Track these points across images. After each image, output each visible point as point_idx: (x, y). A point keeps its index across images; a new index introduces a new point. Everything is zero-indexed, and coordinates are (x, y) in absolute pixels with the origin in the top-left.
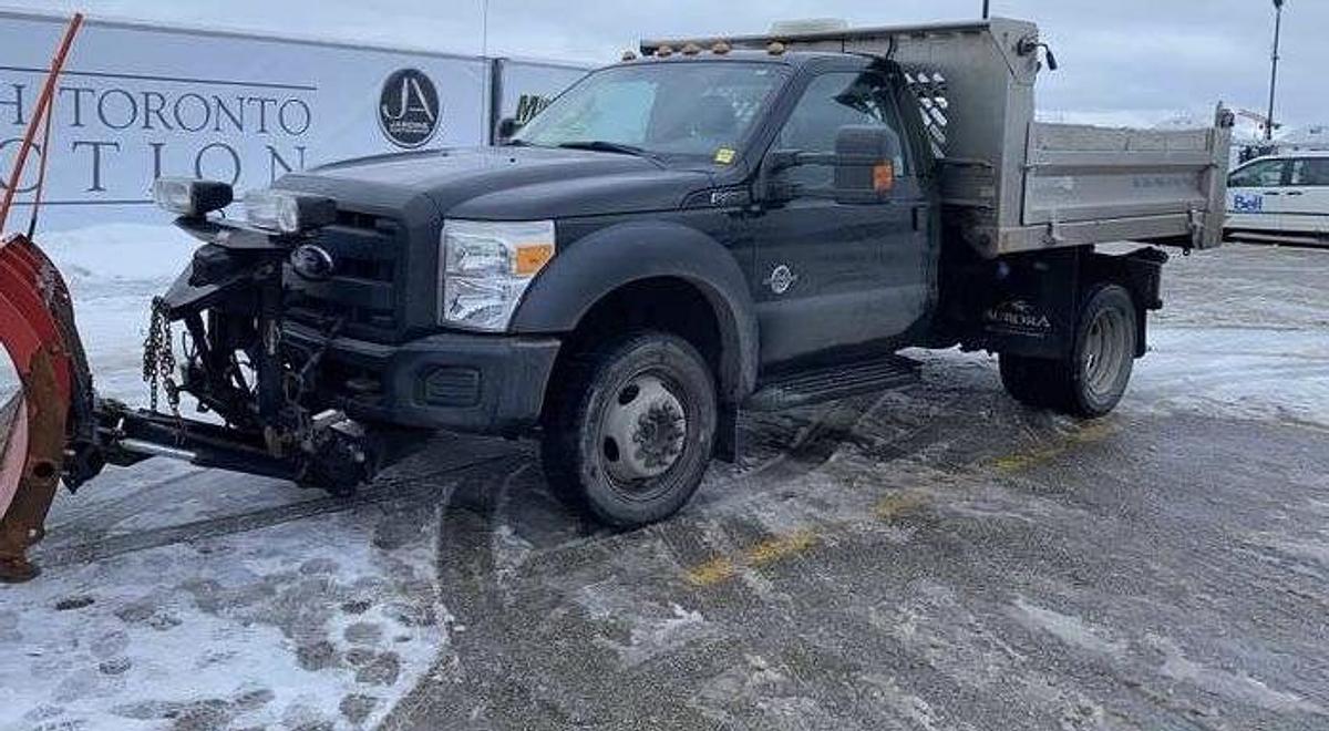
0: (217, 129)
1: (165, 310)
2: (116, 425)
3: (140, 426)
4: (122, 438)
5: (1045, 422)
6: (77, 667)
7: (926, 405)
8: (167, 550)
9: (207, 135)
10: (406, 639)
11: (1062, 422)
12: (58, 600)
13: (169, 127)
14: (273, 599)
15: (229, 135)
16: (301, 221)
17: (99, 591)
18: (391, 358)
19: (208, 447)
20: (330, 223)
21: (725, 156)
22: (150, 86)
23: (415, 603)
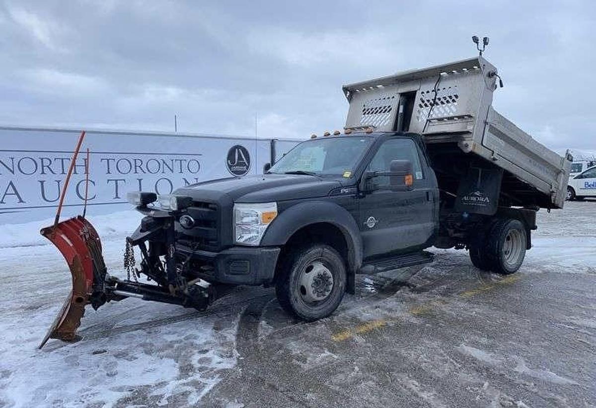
0: (163, 173)
1: (131, 242)
2: (114, 285)
3: (123, 286)
4: (115, 290)
5: (488, 276)
6: (99, 374)
7: (440, 271)
8: (134, 333)
9: (160, 175)
10: (220, 363)
11: (495, 277)
12: (93, 351)
13: (145, 173)
14: (173, 349)
15: (168, 174)
16: (178, 205)
17: (109, 348)
18: (215, 258)
19: (148, 293)
20: (189, 206)
21: (347, 175)
22: (136, 157)
23: (225, 350)
